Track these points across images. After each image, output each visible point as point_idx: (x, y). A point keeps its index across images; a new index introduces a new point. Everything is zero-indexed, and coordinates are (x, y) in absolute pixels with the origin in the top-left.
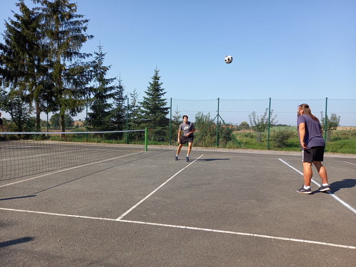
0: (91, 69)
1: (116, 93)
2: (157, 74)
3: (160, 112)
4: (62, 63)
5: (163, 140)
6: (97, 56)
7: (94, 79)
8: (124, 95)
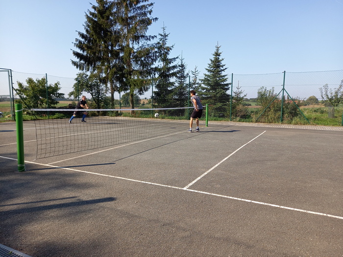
0: (156, 50)
1: (179, 72)
2: (218, 50)
3: (221, 88)
4: (131, 46)
5: (223, 116)
6: (161, 37)
7: (159, 59)
8: (185, 74)
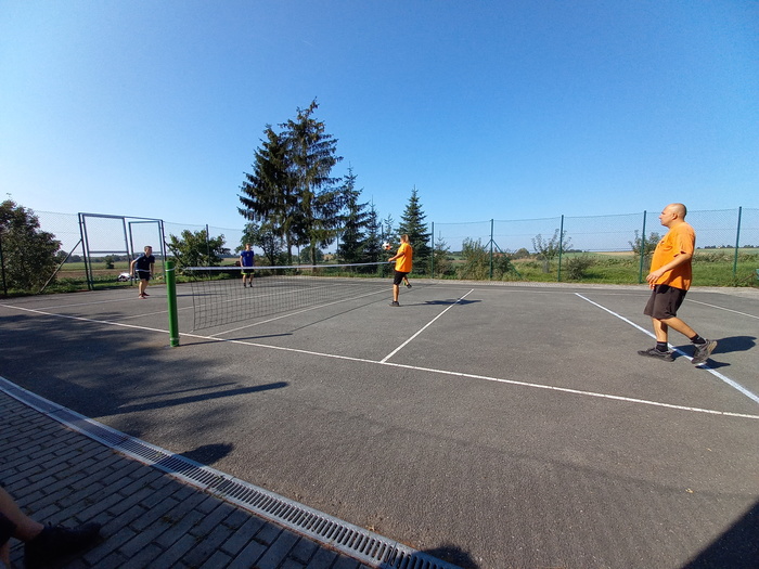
0: (341, 195)
1: (369, 221)
2: (415, 195)
3: (420, 239)
4: (311, 190)
5: (424, 273)
6: (347, 179)
7: (345, 206)
8: (377, 222)
